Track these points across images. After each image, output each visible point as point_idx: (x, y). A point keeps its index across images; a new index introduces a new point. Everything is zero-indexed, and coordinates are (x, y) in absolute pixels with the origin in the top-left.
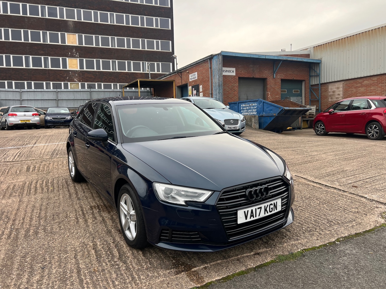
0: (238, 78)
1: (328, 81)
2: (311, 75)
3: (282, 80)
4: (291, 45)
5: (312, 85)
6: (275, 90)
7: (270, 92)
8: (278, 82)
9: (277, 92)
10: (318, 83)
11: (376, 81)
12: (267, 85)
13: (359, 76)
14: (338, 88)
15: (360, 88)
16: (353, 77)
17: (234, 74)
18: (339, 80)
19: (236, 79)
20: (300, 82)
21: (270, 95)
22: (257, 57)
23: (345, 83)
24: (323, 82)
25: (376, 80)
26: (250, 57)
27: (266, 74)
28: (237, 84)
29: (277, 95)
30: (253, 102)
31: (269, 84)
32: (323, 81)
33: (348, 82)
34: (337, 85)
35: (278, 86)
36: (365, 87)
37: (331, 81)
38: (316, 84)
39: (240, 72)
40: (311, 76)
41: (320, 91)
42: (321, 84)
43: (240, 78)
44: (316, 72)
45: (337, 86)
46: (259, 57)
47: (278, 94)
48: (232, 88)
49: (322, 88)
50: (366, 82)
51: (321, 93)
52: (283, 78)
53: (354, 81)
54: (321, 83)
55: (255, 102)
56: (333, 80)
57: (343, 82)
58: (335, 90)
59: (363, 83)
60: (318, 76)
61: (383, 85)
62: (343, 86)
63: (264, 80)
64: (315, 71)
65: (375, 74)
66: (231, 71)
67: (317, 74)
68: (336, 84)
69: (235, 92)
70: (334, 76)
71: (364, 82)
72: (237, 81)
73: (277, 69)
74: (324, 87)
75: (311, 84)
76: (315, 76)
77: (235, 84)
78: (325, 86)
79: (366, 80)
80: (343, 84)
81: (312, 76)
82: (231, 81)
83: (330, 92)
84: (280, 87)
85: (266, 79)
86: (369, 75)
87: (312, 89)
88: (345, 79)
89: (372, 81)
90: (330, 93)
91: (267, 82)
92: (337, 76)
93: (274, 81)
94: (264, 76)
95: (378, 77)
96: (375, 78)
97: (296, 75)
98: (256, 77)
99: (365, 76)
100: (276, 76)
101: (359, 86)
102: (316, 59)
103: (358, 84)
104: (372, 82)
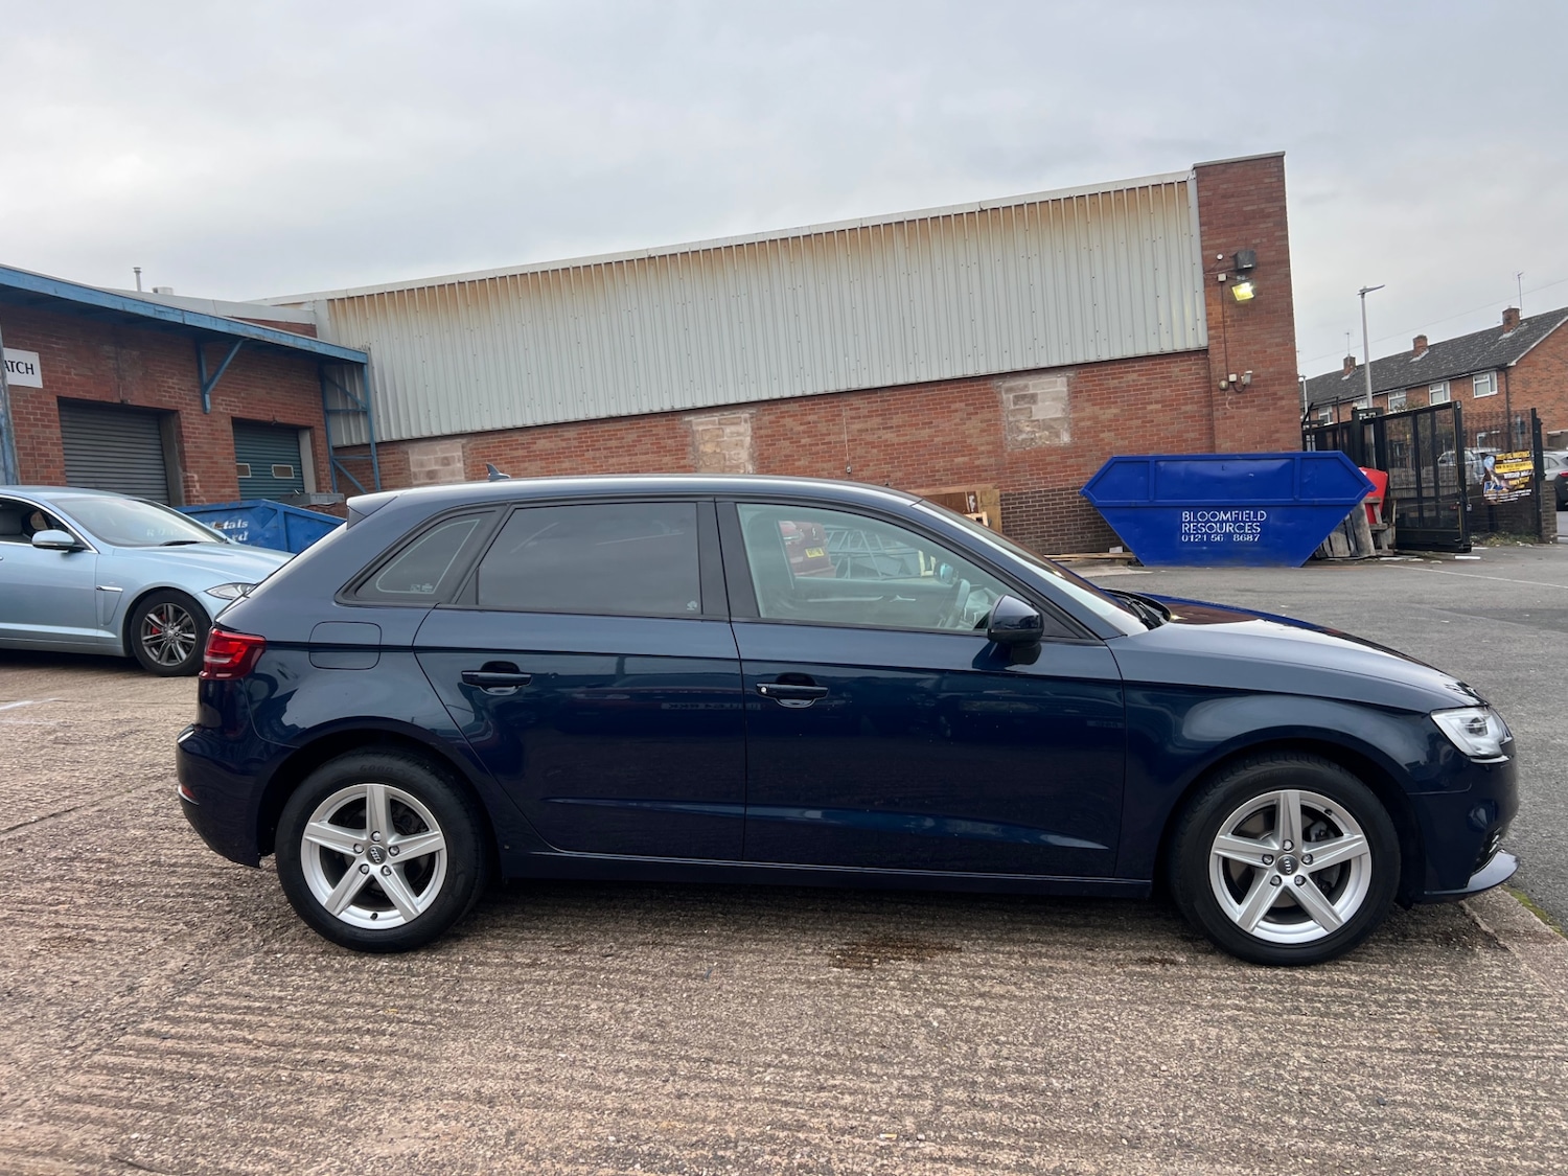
0: (55, 401)
1: (405, 436)
2: (331, 406)
3: (241, 425)
4: (138, 272)
5: (336, 449)
6: (216, 463)
7: (197, 473)
8: (222, 431)
9: (222, 472)
10: (365, 441)
11: (575, 443)
12: (181, 442)
13: (519, 424)
14: (446, 462)
15: (526, 464)
16: (498, 426)
17: (35, 381)
18: (446, 431)
19: (48, 404)
20: (293, 432)
21: (201, 486)
22: (149, 312)
23: (468, 443)
24: (384, 439)
25: (575, 439)
26: (120, 308)
27: (170, 389)
28: (55, 432)
29: (224, 487)
30: (225, 515)
31: (190, 437)
32: (384, 436)
33: (480, 441)
34: (440, 449)
35: (224, 449)
36: (541, 459)
37: (415, 435)
38: (354, 442)
39: (63, 372)
40: (328, 413)
41: (377, 470)
42: (378, 445)
43: (66, 404)
44: (349, 398)
45: (440, 455)
46: (158, 316)
47: (227, 482)
48: (33, 449)
49: (385, 458)
50: (543, 444)
51: (381, 480)
52: (237, 414)
53: (501, 437)
54: (378, 440)
55: (236, 512)
56: (426, 433)
57: (464, 441)
58: (436, 468)
59: (534, 447)
60: (364, 412)
61: (597, 454)
62: (464, 456)
63: (161, 420)
64: (345, 394)
65: (571, 418)
66: (22, 368)
67: (356, 403)
68: (437, 449)
69: (49, 467)
70: (428, 417)
71: (535, 443)
72: (52, 418)
73: (214, 377)
74: (391, 457)
75: (336, 442)
76: (347, 413)
77: (47, 430)
78: (394, 453)
79: (544, 438)
80: (463, 447)
81: (336, 412)
82: (27, 413)
83: (415, 474)
84: (232, 449)
85: (174, 413)
86: (550, 420)
87: (341, 463)
88: (469, 429)
89: (562, 440)
90: (416, 479)
91: (180, 427)
92: (438, 416)
93: (208, 425)
94: (166, 401)
95: (581, 429)
96: (571, 433)
97: (283, 404)
98: (135, 403)
99: (540, 422)
100: (212, 403)
101: (523, 457)
102: (343, 344)
103: (517, 449)
104: (564, 444)
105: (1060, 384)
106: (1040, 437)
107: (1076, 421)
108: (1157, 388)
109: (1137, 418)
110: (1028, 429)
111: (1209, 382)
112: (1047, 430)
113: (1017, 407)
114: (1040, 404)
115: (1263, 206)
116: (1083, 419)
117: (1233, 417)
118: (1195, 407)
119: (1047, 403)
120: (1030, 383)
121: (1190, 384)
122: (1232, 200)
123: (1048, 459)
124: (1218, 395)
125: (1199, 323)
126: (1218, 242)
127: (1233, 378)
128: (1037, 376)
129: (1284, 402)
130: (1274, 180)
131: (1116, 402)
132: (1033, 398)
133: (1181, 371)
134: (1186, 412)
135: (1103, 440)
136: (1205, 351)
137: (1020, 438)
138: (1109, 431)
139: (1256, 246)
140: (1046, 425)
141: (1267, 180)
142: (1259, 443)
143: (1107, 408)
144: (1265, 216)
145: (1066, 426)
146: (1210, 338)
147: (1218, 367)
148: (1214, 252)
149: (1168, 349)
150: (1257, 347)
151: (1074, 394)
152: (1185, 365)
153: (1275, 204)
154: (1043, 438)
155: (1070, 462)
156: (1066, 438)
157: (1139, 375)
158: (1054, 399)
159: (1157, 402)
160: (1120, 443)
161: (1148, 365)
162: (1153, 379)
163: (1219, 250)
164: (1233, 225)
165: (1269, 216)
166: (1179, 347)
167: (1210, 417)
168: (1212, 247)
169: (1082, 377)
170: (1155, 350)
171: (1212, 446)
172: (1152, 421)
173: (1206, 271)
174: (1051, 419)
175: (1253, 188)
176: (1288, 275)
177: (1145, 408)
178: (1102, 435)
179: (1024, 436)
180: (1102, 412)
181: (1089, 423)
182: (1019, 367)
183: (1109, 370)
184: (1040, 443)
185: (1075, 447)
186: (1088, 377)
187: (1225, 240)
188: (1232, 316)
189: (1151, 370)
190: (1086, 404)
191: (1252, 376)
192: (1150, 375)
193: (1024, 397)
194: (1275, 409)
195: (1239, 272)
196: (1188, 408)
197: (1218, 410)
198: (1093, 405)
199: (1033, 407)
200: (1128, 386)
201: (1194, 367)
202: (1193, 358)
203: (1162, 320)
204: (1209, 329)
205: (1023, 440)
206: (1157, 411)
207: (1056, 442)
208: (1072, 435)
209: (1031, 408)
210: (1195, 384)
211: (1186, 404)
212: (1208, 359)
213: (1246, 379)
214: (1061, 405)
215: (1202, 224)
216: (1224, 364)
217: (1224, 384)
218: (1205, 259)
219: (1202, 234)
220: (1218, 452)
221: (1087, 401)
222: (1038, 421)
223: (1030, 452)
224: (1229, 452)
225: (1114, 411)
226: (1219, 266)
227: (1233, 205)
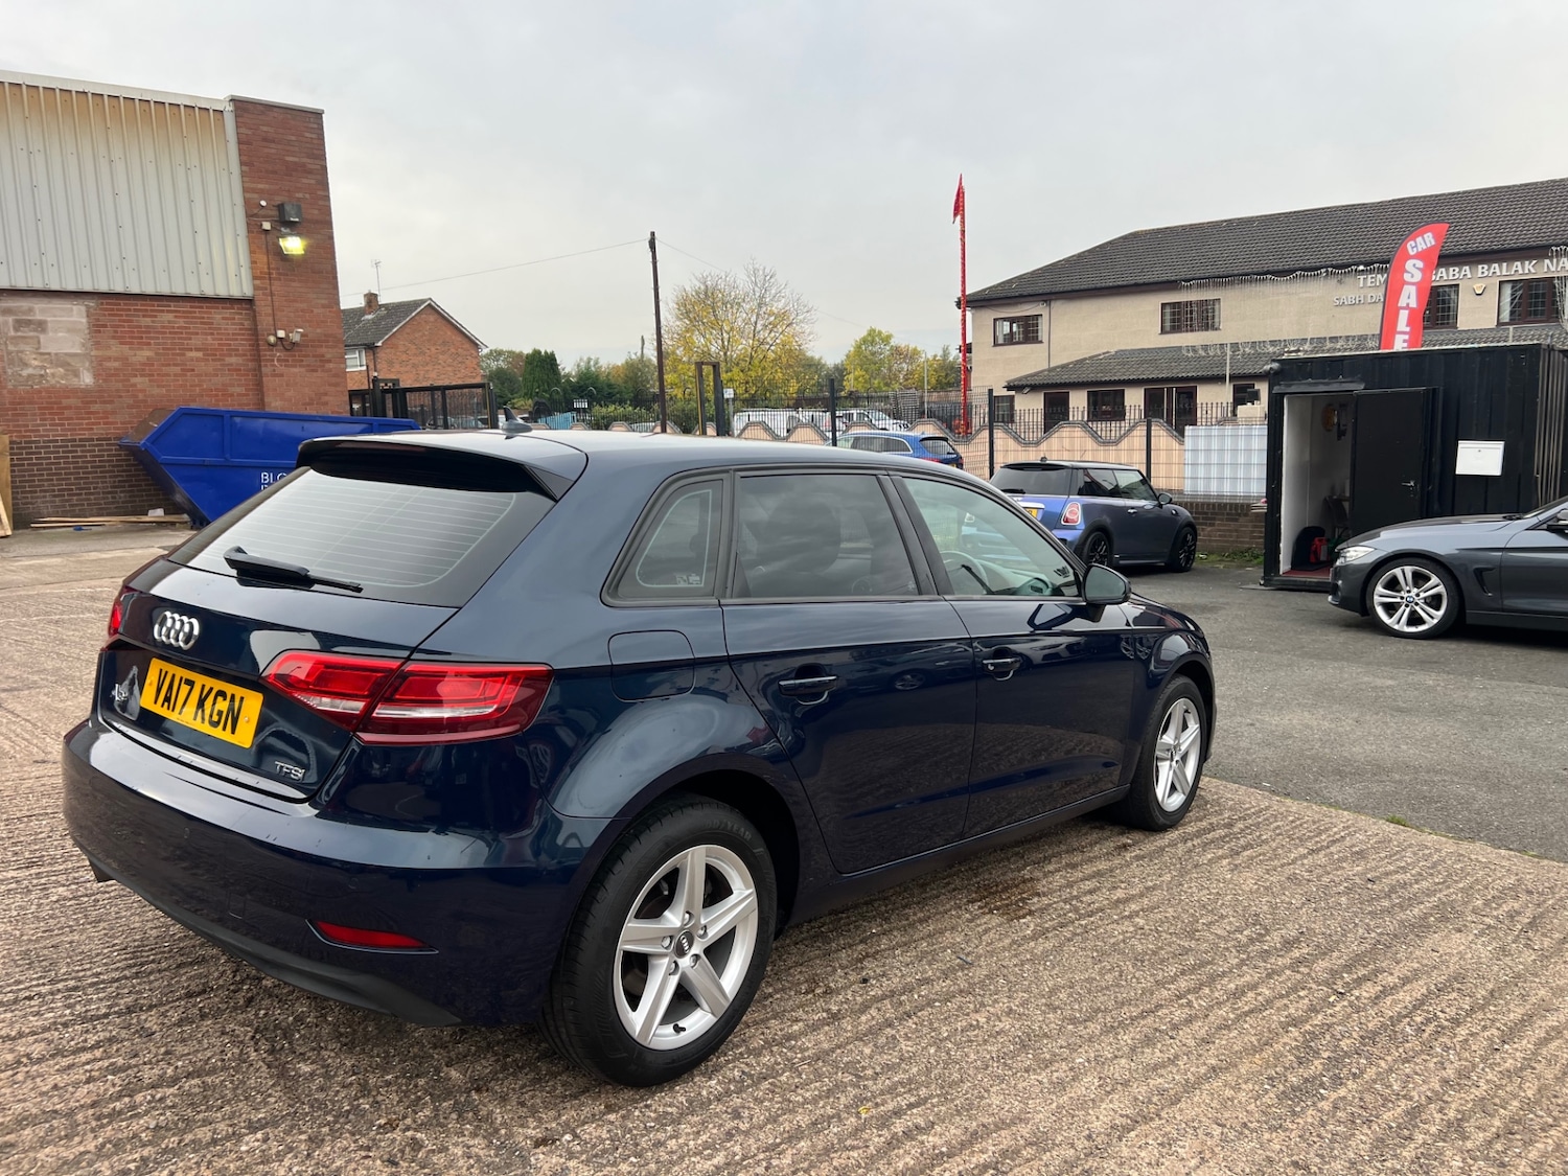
105: (76, 314)
106: (53, 375)
107: (101, 361)
108: (197, 334)
109: (175, 365)
110: (36, 363)
111: (255, 334)
112: (62, 366)
113: (19, 334)
114: (51, 334)
115: (305, 160)
116: (109, 359)
117: (282, 375)
118: (240, 360)
119: (60, 334)
120: (36, 306)
121: (233, 334)
122: (273, 145)
123: (65, 402)
124: (265, 350)
125: (243, 270)
126: (260, 186)
127: (281, 334)
128: (46, 300)
129: (331, 365)
130: (314, 136)
131: (149, 344)
132: (41, 326)
133: (223, 318)
134: (231, 365)
135: (134, 385)
136: (249, 301)
137: (25, 373)
138: (142, 376)
139: (299, 199)
140: (60, 361)
141: (307, 135)
142: (309, 404)
143: (139, 349)
144: (306, 171)
145: (87, 364)
146: (256, 288)
147: (265, 321)
148: (256, 196)
149: (209, 292)
150: (304, 306)
151: (96, 327)
152: (227, 313)
153: (317, 162)
154: (56, 376)
155: (95, 407)
156: (87, 379)
157: (176, 317)
158: (69, 331)
159: (197, 350)
160: (156, 391)
161: (186, 307)
162: (192, 323)
163: (262, 194)
164: (275, 172)
165: (310, 172)
166: (222, 292)
167: (258, 374)
168: (254, 191)
169: (106, 310)
170: (194, 291)
171: (261, 402)
172: (193, 370)
173: (249, 216)
174: (66, 354)
175: (293, 138)
176: (331, 237)
177: (184, 355)
178: (134, 380)
179: (30, 371)
180: (132, 353)
181: (116, 364)
182: (21, 284)
183: (139, 305)
184: (53, 382)
185: (99, 391)
186: (113, 310)
187: (267, 186)
188: (278, 269)
189: (190, 312)
190: (112, 342)
191: (302, 335)
192: (188, 317)
193: (29, 323)
194: (323, 371)
195: (286, 224)
196: (233, 360)
197: (266, 366)
198: (122, 343)
199: (42, 337)
200: (163, 327)
201: (239, 316)
202: (236, 306)
203: (201, 258)
204: (255, 278)
205: (29, 376)
206: (198, 360)
207: (75, 382)
208: (96, 376)
209: (38, 337)
210: (239, 334)
211: (231, 356)
212: (254, 311)
213: (295, 337)
214: (79, 339)
215: (242, 163)
216: (271, 318)
217: (272, 339)
218: (247, 203)
219: (243, 175)
220: (267, 410)
221: (114, 338)
222: (49, 354)
223: (39, 392)
224: (279, 411)
225: (147, 353)
226: (262, 212)
227: (273, 151)
